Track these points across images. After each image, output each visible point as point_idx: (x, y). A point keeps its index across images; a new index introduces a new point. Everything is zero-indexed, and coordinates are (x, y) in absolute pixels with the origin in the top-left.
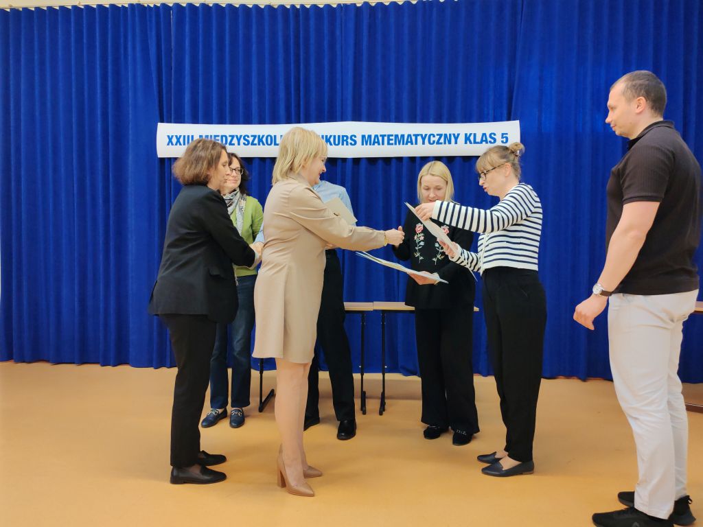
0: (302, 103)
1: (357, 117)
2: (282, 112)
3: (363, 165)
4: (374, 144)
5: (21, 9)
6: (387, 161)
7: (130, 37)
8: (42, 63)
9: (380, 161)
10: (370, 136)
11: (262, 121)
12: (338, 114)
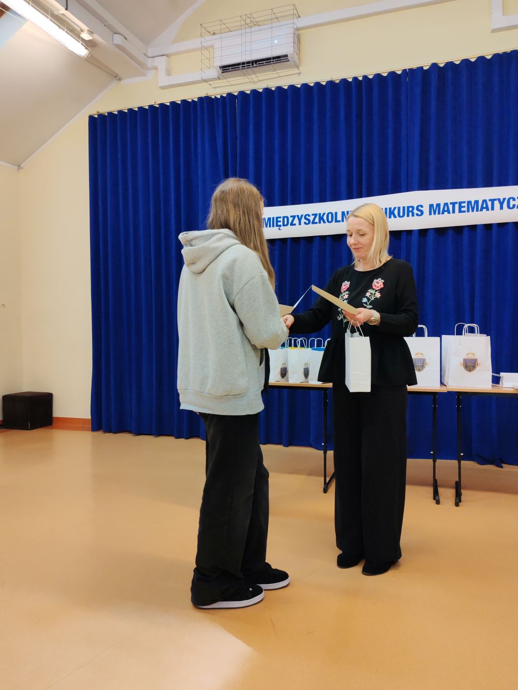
0: (364, 178)
1: (424, 186)
2: (343, 188)
3: (431, 237)
4: (443, 213)
5: (106, 114)
6: (458, 230)
7: (199, 130)
8: (124, 162)
9: (450, 232)
10: (438, 205)
11: (323, 199)
12: (403, 185)
